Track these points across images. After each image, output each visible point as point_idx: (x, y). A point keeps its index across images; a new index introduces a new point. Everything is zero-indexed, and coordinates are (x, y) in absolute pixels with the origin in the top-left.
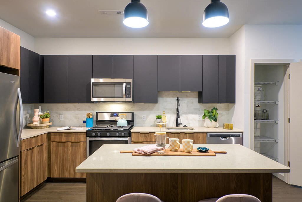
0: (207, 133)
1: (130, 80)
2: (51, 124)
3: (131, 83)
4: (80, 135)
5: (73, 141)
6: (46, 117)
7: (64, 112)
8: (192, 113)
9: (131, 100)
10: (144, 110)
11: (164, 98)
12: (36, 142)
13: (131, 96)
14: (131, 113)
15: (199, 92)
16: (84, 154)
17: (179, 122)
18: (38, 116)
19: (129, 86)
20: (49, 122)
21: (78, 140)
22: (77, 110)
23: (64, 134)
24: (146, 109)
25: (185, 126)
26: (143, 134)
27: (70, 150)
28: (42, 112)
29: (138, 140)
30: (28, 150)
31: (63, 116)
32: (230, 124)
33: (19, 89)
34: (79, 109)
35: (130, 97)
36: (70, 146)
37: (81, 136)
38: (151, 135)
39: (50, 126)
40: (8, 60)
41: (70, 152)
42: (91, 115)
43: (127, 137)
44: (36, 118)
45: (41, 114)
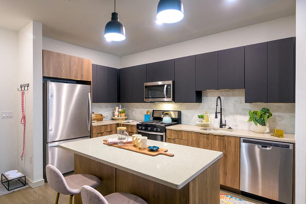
0: (240, 137)
1: (170, 82)
2: (126, 117)
6: (123, 113)
7: (135, 109)
8: (240, 114)
10: (189, 109)
11: (209, 98)
12: (106, 129)
13: (171, 96)
14: (177, 112)
17: (223, 123)
18: (118, 111)
19: (170, 87)
20: (124, 116)
22: (142, 108)
24: (192, 109)
25: (230, 128)
26: (176, 132)
28: (121, 109)
29: (171, 136)
30: (98, 133)
31: (134, 112)
32: (278, 131)
33: (89, 94)
35: (170, 98)
38: (182, 133)
39: (126, 119)
40: (82, 76)
42: (149, 112)
43: (162, 132)
44: (116, 113)
45: (120, 110)
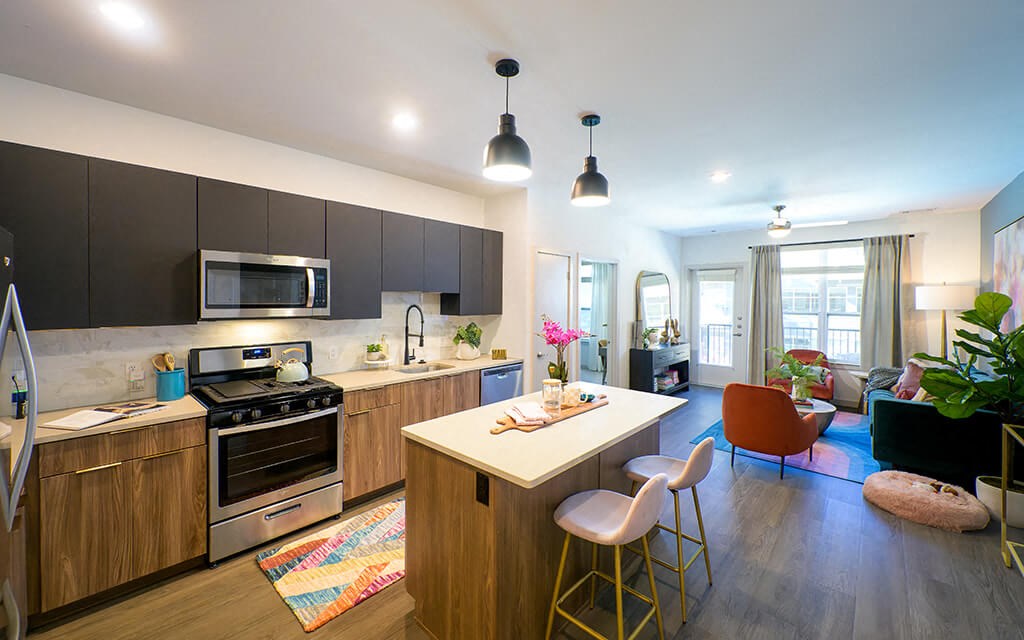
0: (480, 370)
1: (325, 264)
3: (325, 269)
4: (179, 428)
5: (149, 454)
9: (326, 311)
10: (332, 335)
13: (326, 302)
14: (305, 345)
15: (442, 295)
16: (199, 483)
19: (322, 278)
21: (172, 446)
23: (107, 440)
24: (337, 333)
25: (422, 362)
26: (372, 392)
27: (137, 487)
29: (359, 408)
32: (501, 350)
34: (109, 343)
35: (325, 306)
36: (137, 471)
37: (188, 429)
41: (137, 493)
42: (171, 360)
